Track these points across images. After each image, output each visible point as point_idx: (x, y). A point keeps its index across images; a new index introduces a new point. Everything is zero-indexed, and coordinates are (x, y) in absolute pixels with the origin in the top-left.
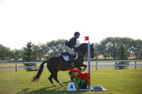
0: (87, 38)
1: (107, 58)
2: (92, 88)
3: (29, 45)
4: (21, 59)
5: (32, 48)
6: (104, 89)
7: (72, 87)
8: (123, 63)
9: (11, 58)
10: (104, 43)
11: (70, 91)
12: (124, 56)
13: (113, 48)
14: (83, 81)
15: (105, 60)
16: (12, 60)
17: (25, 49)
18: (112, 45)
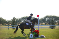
0: (38, 16)
1: (46, 24)
2: (40, 37)
3: (14, 19)
4: (10, 24)
5: (15, 20)
6: (45, 37)
7: (32, 36)
8: (53, 26)
9: (6, 24)
10: (45, 18)
11: (31, 38)
12: (53, 23)
13: (49, 20)
14: (36, 34)
15: (46, 25)
16: (7, 24)
17: (12, 20)
18: (48, 19)
